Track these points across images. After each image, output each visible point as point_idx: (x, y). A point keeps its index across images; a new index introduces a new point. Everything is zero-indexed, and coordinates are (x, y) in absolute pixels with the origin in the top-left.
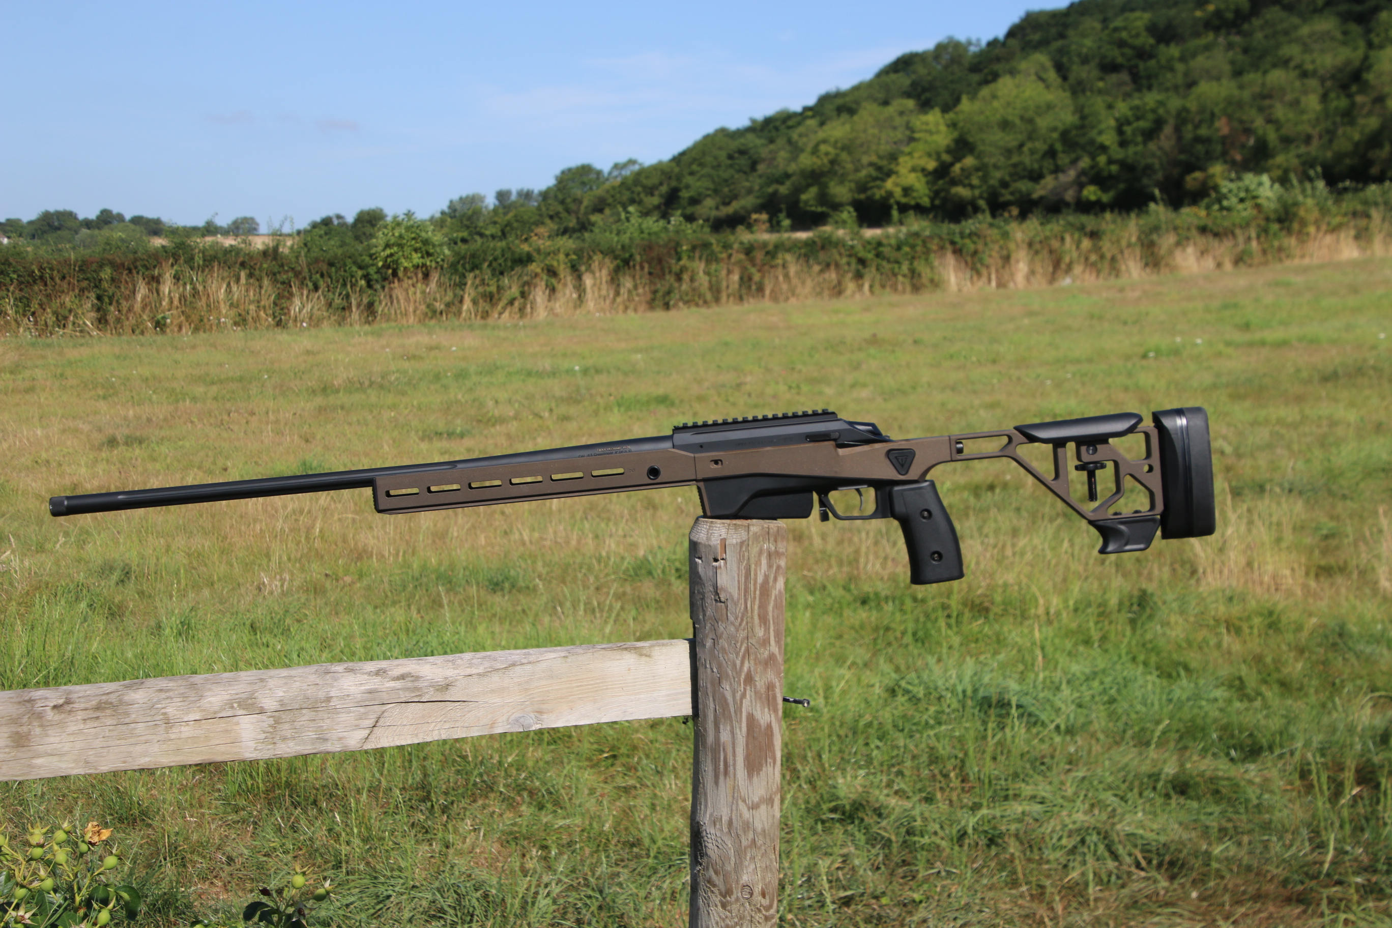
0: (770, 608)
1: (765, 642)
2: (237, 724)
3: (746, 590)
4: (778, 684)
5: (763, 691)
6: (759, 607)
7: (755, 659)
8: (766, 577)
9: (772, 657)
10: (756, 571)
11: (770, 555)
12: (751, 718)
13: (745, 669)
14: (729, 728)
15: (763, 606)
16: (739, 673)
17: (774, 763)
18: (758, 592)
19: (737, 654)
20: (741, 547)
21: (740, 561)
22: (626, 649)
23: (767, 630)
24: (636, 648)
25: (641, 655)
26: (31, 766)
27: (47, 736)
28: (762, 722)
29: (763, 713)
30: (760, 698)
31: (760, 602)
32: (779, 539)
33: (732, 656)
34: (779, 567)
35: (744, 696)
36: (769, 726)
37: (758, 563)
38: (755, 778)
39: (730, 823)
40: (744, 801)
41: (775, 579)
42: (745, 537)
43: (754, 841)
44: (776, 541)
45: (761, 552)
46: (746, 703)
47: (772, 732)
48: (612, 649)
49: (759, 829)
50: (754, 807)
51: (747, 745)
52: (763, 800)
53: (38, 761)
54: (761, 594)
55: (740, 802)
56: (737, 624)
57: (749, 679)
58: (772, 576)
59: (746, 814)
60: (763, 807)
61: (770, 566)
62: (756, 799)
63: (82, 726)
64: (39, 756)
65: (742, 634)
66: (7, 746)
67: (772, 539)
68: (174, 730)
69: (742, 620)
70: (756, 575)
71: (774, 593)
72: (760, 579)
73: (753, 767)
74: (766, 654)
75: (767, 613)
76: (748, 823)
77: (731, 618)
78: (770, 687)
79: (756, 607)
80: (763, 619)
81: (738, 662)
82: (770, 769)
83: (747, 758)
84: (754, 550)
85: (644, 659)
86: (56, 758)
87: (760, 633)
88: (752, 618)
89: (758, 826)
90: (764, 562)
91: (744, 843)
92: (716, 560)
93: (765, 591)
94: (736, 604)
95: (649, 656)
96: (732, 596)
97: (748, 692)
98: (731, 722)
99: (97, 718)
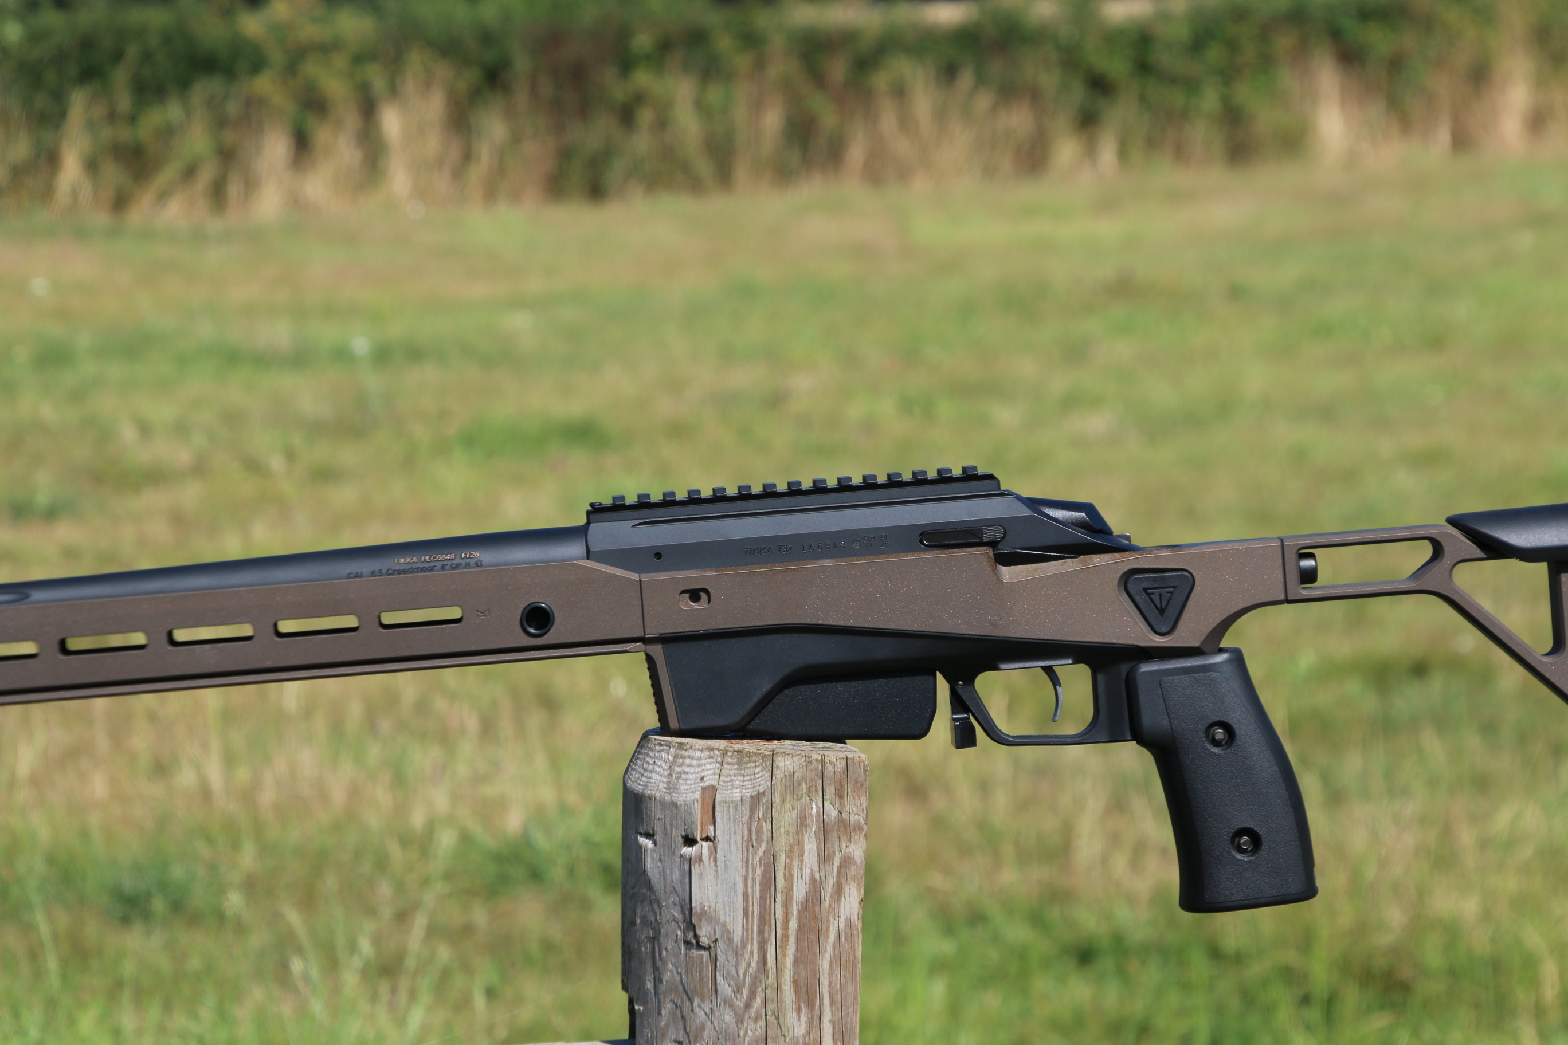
0: (824, 965)
3: (764, 919)
6: (797, 962)
8: (816, 886)
10: (788, 868)
11: (824, 830)
15: (805, 960)
18: (793, 925)
21: (749, 844)
23: (815, 1021)
32: (849, 790)
34: (847, 861)
37: (796, 849)
41: (838, 892)
42: (763, 785)
45: (802, 823)
54: (800, 928)
56: (740, 1004)
61: (825, 859)
67: (830, 791)
69: (752, 994)
70: (789, 879)
71: (834, 927)
72: (800, 892)
75: (814, 975)
77: (725, 988)
79: (789, 961)
88: (778, 988)
90: (810, 845)
92: (690, 841)
94: (737, 954)
96: (727, 933)
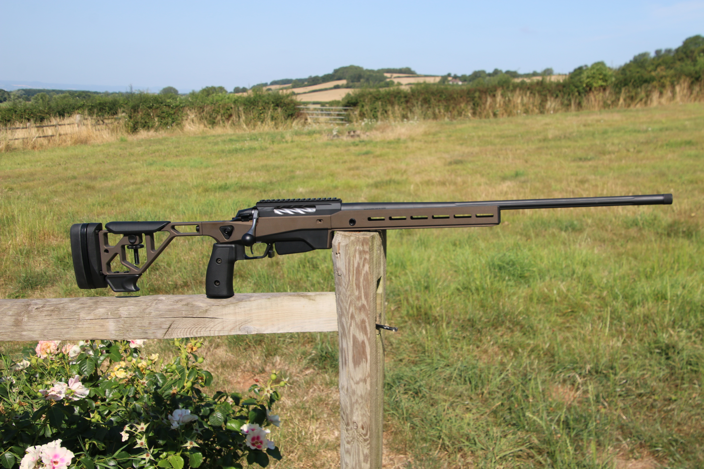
0: (361, 280)
1: (359, 298)
2: (108, 322)
3: (349, 270)
4: (367, 321)
5: (359, 323)
6: (356, 280)
7: (355, 306)
8: (359, 264)
9: (363, 306)
10: (353, 260)
11: (360, 253)
12: (354, 338)
13: (351, 311)
14: (346, 341)
15: (358, 279)
16: (348, 313)
17: (367, 361)
18: (355, 272)
19: (347, 303)
20: (346, 248)
21: (346, 254)
22: (302, 296)
23: (360, 292)
24: (307, 296)
25: (310, 299)
26: (21, 335)
27: (29, 322)
28: (359, 339)
29: (360, 335)
30: (358, 327)
31: (356, 277)
32: (365, 244)
33: (345, 304)
34: (365, 259)
35: (351, 325)
36: (363, 342)
37: (354, 256)
38: (357, 368)
39: (347, 390)
40: (353, 379)
41: (364, 265)
42: (348, 242)
43: (357, 400)
44: (363, 245)
45: (355, 251)
46: (352, 328)
47: (365, 345)
48: (294, 295)
49: (359, 395)
50: (357, 383)
51: (353, 350)
52: (361, 380)
53: (24, 333)
55: (351, 380)
56: (346, 288)
57: (352, 317)
58: (362, 264)
59: (354, 386)
60: (361, 384)
61: (361, 258)
62: (358, 379)
63: (44, 319)
64: (24, 330)
65: (348, 293)
66: (13, 325)
67: (361, 244)
68: (81, 323)
69: (348, 286)
70: (353, 262)
71: (364, 272)
72: (356, 265)
73: (356, 363)
74: (360, 304)
75: (359, 282)
76: (354, 391)
77: (344, 284)
78: (363, 322)
79: (354, 279)
80: (358, 286)
81: (348, 308)
82: (364, 364)
83: (353, 357)
84: (353, 249)
85: (311, 301)
86: (31, 332)
87: (357, 293)
88: (353, 285)
89: (359, 392)
90: (357, 256)
91: (354, 401)
92: (336, 254)
93: (358, 272)
94: (345, 277)
95: (314, 300)
96: (343, 273)
97: (352, 323)
98: (346, 338)
99: (51, 315)
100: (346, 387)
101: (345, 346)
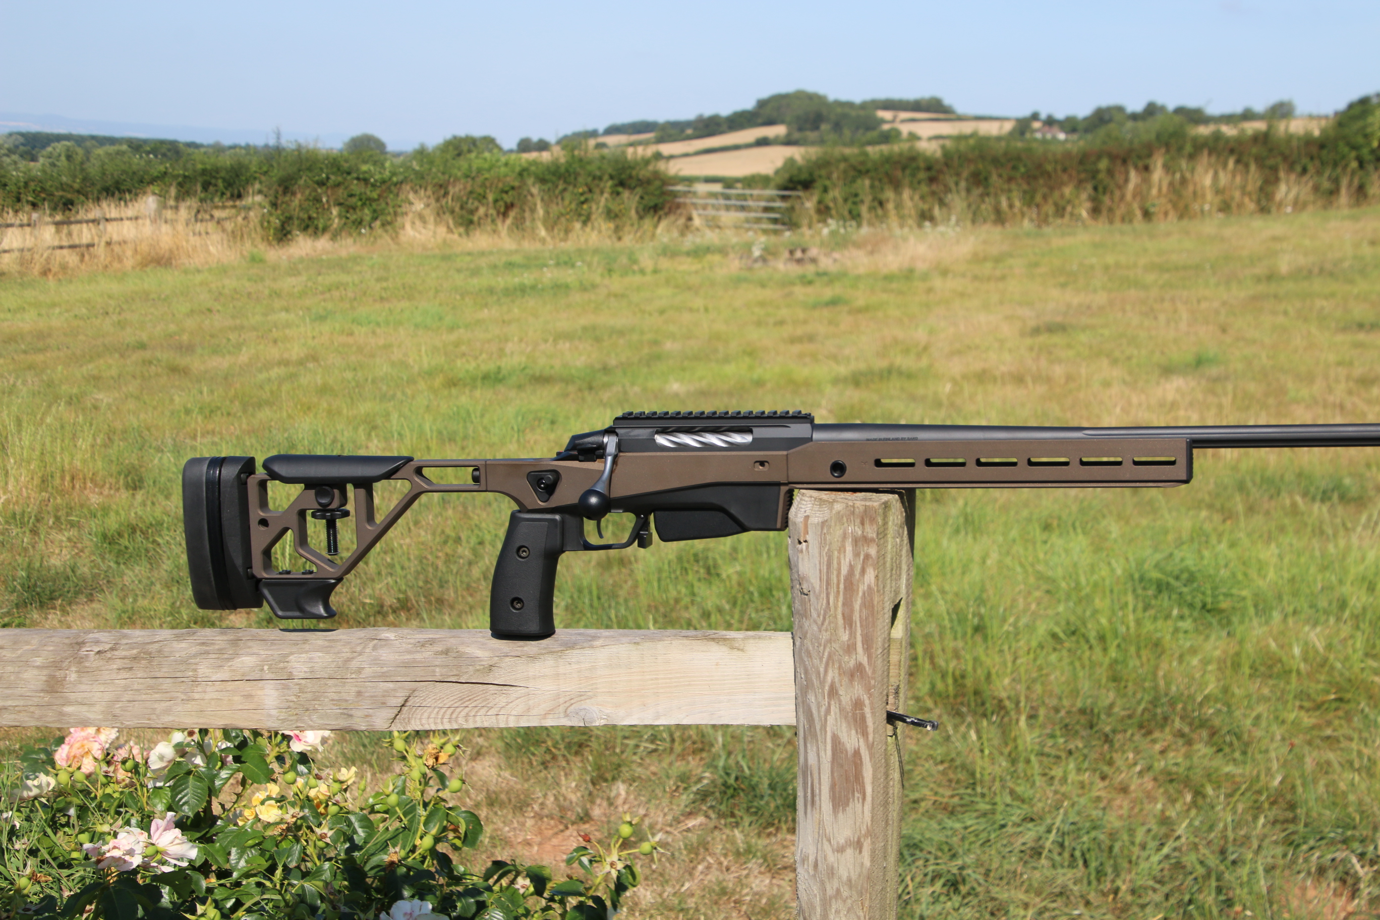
1: (850, 648)
2: (262, 688)
4: (867, 702)
5: (849, 708)
7: (840, 667)
9: (859, 667)
12: (836, 740)
13: (829, 679)
14: (815, 749)
16: (822, 683)
17: (864, 799)
19: (821, 659)
20: (822, 528)
22: (713, 639)
24: (725, 640)
25: (732, 648)
26: (62, 714)
27: (81, 683)
28: (848, 746)
29: (849, 735)
30: (846, 718)
31: (845, 598)
33: (816, 662)
35: (828, 711)
36: (857, 753)
38: (840, 815)
39: (816, 866)
40: (829, 841)
43: (838, 891)
44: (862, 523)
46: (831, 720)
47: (861, 759)
48: (696, 638)
49: (845, 878)
50: (841, 850)
51: (832, 772)
52: (849, 843)
53: (68, 709)
55: (826, 843)
57: (833, 692)
58: (859, 567)
59: (832, 858)
60: (849, 852)
62: (842, 841)
63: (114, 676)
64: (69, 703)
65: (825, 636)
66: (42, 691)
68: (199, 689)
73: (839, 802)
74: (852, 663)
76: (832, 868)
78: (858, 704)
80: (848, 620)
81: (822, 670)
82: (859, 806)
83: (833, 787)
84: (839, 532)
85: (735, 652)
86: (85, 708)
87: (845, 637)
89: (843, 873)
91: (830, 892)
93: (850, 586)
95: (742, 650)
97: (832, 708)
98: (817, 741)
99: (131, 669)
100: (812, 859)
101: (812, 760)
